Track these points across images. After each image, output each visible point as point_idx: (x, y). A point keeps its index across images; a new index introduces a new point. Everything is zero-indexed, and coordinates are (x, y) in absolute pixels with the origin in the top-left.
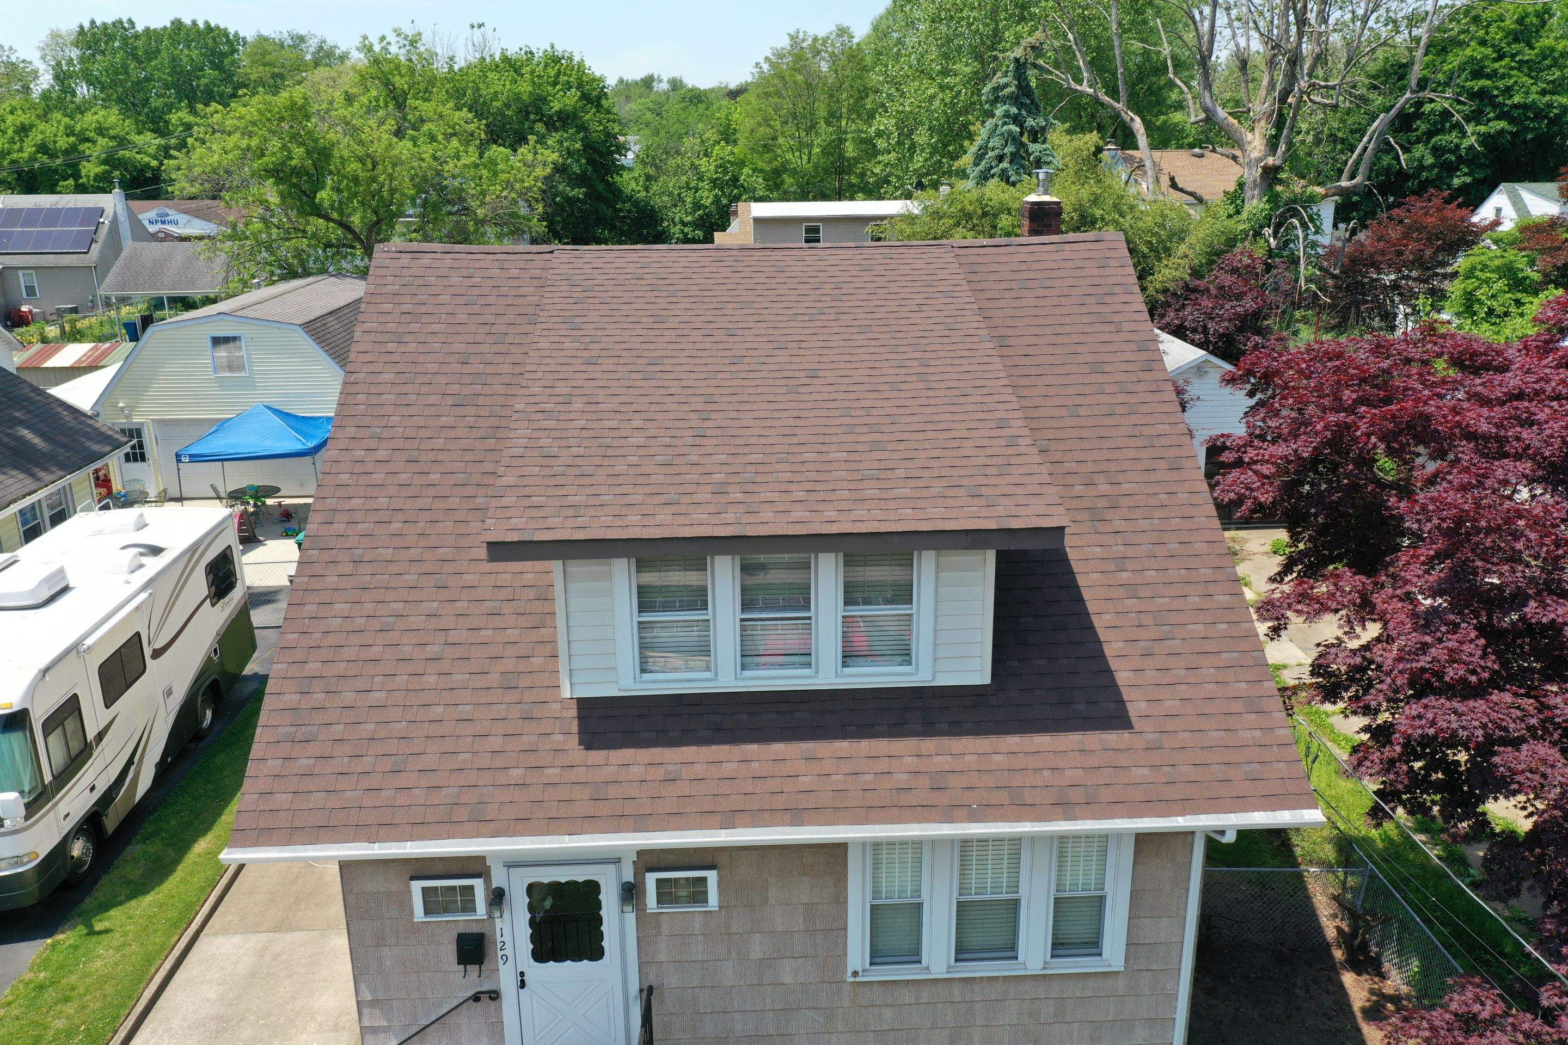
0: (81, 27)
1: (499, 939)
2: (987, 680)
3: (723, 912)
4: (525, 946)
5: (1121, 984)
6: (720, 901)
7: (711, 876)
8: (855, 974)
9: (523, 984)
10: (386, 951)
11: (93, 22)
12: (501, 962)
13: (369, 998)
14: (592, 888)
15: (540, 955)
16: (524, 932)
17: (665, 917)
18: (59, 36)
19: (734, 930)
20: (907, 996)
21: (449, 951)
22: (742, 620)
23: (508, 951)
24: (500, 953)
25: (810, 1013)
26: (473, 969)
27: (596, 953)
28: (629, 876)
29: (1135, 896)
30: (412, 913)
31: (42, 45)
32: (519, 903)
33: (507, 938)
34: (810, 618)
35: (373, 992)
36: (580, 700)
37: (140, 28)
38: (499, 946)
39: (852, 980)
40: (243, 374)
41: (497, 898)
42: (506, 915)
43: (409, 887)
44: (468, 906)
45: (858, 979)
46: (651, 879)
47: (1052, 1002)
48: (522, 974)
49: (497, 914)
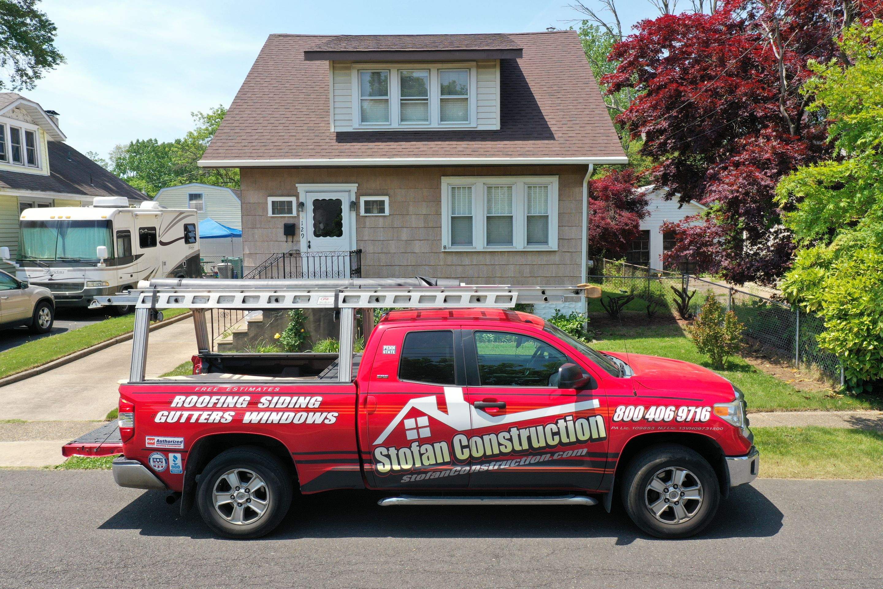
1: (301, 226)
2: (499, 129)
3: (391, 217)
4: (311, 229)
5: (556, 258)
6: (390, 212)
7: (386, 199)
8: (445, 247)
9: (309, 247)
10: (256, 231)
12: (301, 237)
13: (248, 252)
14: (338, 203)
15: (317, 234)
16: (311, 222)
17: (367, 219)
19: (395, 226)
20: (466, 260)
21: (282, 231)
22: (401, 100)
23: (304, 232)
24: (301, 233)
25: (427, 268)
26: (290, 239)
27: (340, 234)
28: (353, 199)
29: (561, 215)
30: (267, 213)
32: (310, 207)
33: (304, 226)
34: (427, 100)
35: (249, 250)
36: (337, 132)
38: (301, 229)
39: (444, 250)
41: (301, 205)
42: (305, 211)
43: (267, 199)
44: (290, 211)
45: (446, 250)
46: (363, 199)
47: (528, 267)
48: (309, 242)
49: (300, 209)
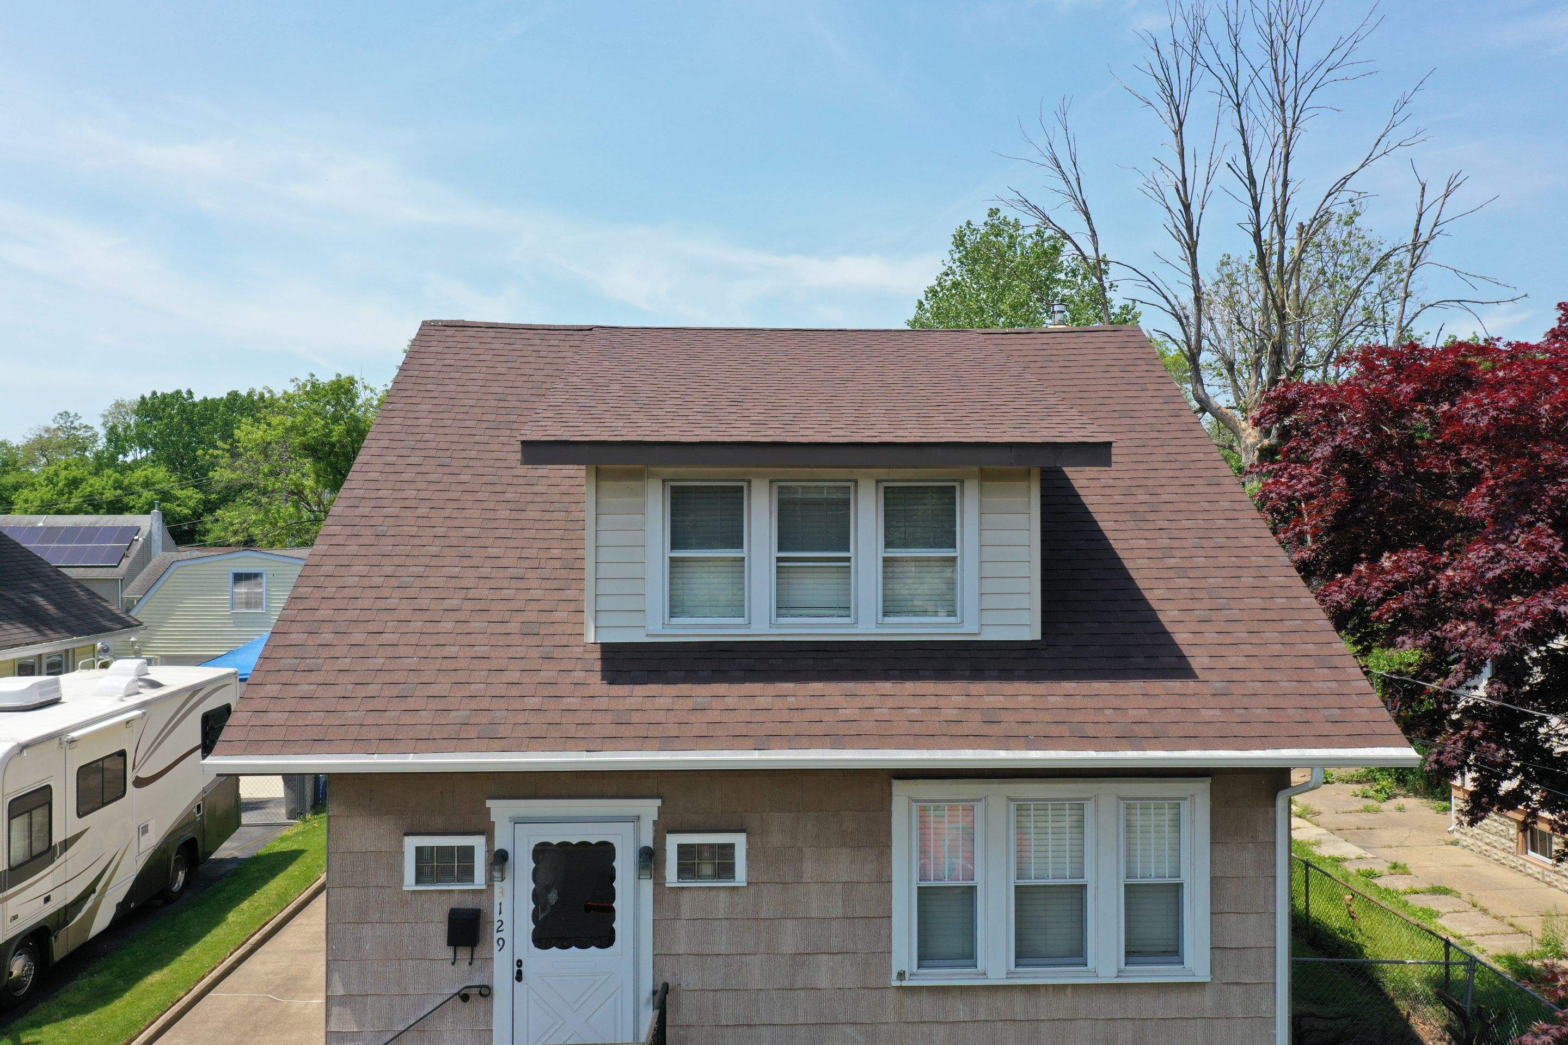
0: (143, 398)
1: (497, 917)
2: (1038, 636)
3: (752, 890)
4: (527, 927)
5: (1207, 1001)
6: (748, 876)
7: (739, 841)
8: (901, 975)
9: (519, 977)
10: (366, 930)
11: (154, 393)
12: (496, 948)
13: (341, 992)
14: (606, 851)
15: (542, 940)
16: (527, 906)
17: (686, 896)
18: (123, 406)
19: (763, 915)
20: (960, 1009)
21: (439, 930)
22: (779, 560)
23: (506, 934)
24: (497, 936)
25: (849, 1030)
26: (464, 953)
27: (606, 939)
28: (647, 840)
29: (1216, 882)
30: (401, 880)
31: (106, 413)
32: (524, 865)
33: (506, 917)
34: (848, 559)
35: (345, 985)
36: (602, 644)
37: (197, 398)
38: (497, 925)
39: (898, 983)
40: (259, 611)
41: (500, 859)
42: (508, 875)
43: (403, 838)
44: (467, 873)
45: (904, 983)
46: (673, 841)
47: (1129, 1025)
48: (520, 963)
49: (497, 874)
